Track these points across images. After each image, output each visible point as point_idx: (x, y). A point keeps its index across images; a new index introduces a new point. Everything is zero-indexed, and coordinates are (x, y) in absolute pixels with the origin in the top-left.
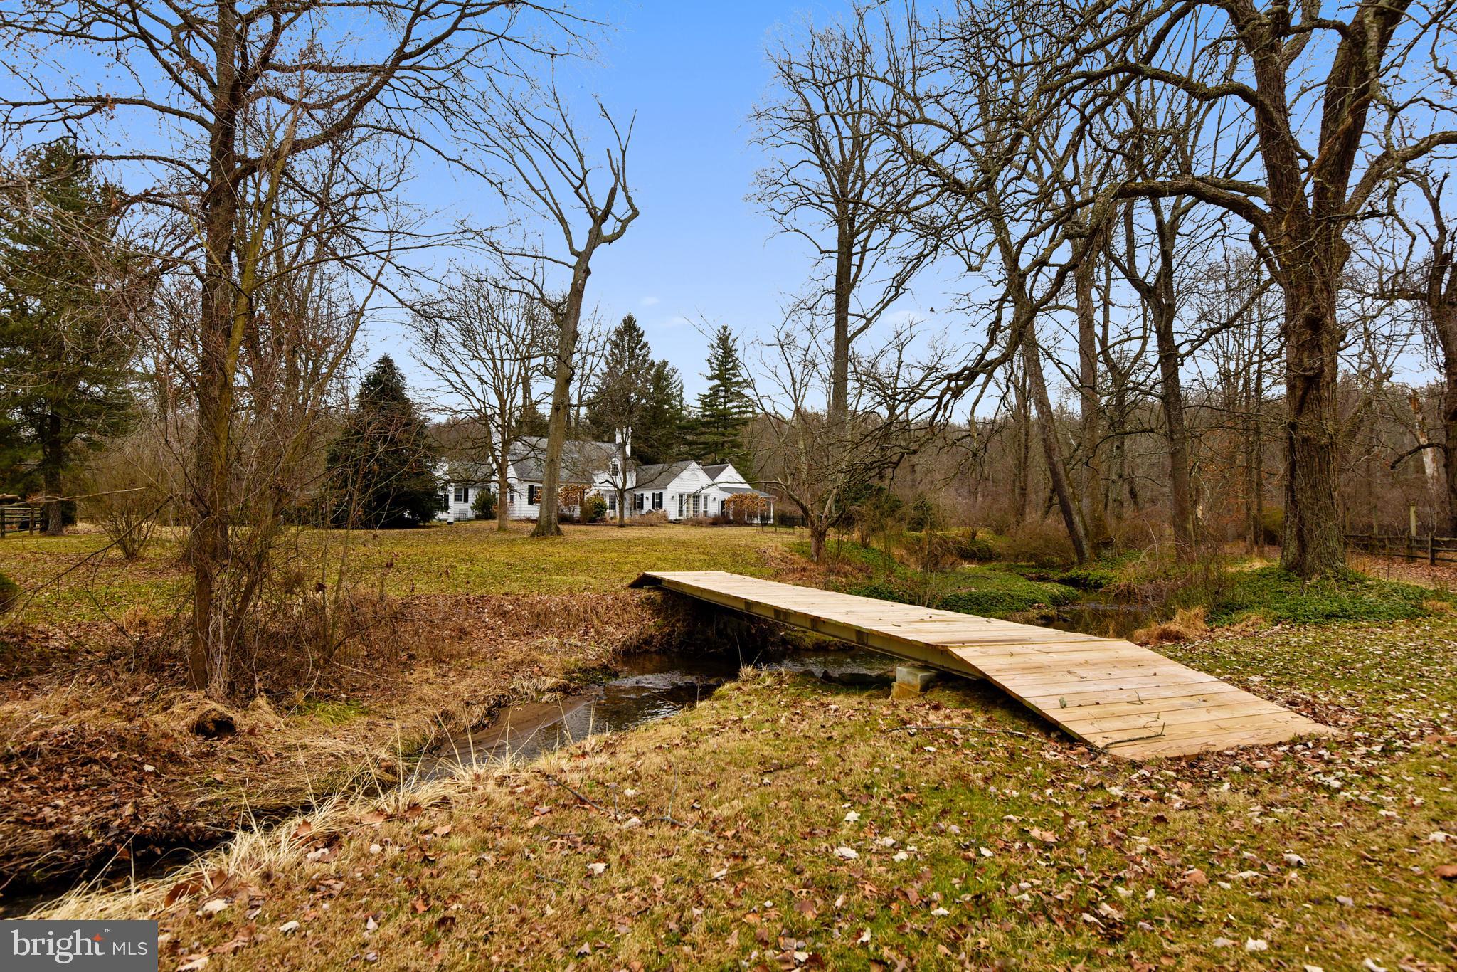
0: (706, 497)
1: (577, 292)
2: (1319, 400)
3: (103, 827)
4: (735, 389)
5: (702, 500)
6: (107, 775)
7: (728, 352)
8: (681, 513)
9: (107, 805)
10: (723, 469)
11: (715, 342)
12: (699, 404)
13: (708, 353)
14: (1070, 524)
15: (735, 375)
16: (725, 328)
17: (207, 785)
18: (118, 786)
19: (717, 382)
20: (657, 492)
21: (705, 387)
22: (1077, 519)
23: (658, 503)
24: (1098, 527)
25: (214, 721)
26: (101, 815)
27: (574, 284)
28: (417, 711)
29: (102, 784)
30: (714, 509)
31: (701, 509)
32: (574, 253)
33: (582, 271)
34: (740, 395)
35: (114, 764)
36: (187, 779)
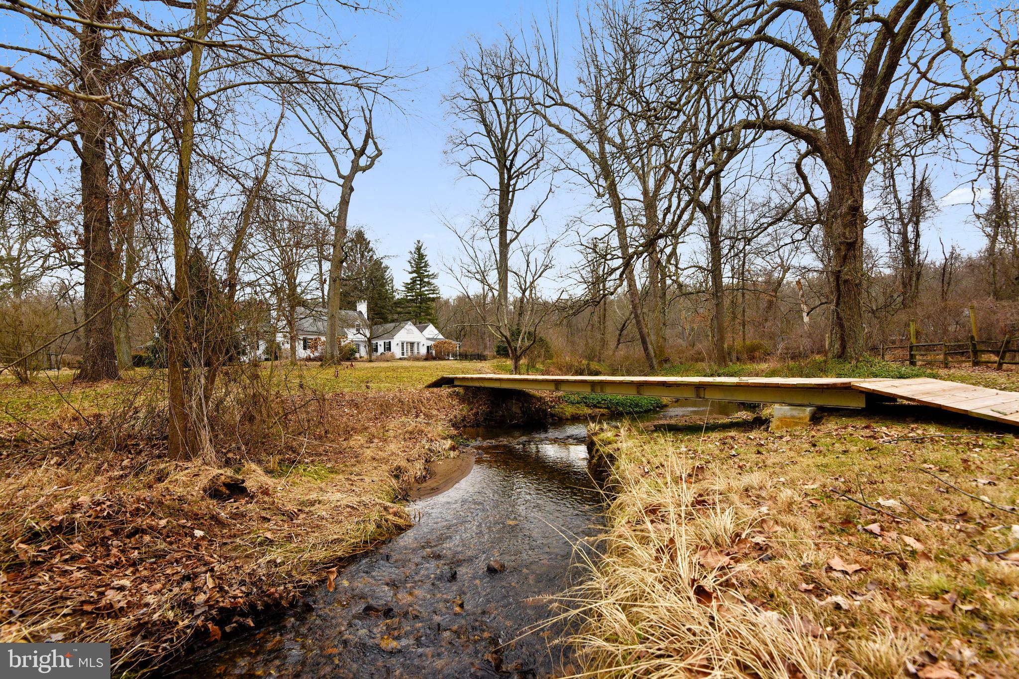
0: (418, 344)
1: (345, 202)
2: (855, 257)
3: (186, 606)
4: (426, 280)
5: (416, 345)
6: (162, 545)
7: (421, 257)
8: (403, 354)
9: (176, 578)
10: (426, 327)
11: (413, 250)
12: (404, 289)
13: (409, 257)
14: (646, 349)
15: (426, 271)
16: (419, 242)
17: (261, 544)
18: (177, 555)
19: (415, 275)
20: (387, 341)
21: (408, 278)
22: (650, 346)
23: (388, 347)
24: (661, 351)
25: (225, 484)
26: (176, 590)
27: (343, 197)
28: (375, 468)
29: (160, 556)
30: (423, 351)
31: (416, 351)
32: (341, 176)
33: (347, 189)
34: (429, 283)
35: (164, 531)
36: (238, 540)
